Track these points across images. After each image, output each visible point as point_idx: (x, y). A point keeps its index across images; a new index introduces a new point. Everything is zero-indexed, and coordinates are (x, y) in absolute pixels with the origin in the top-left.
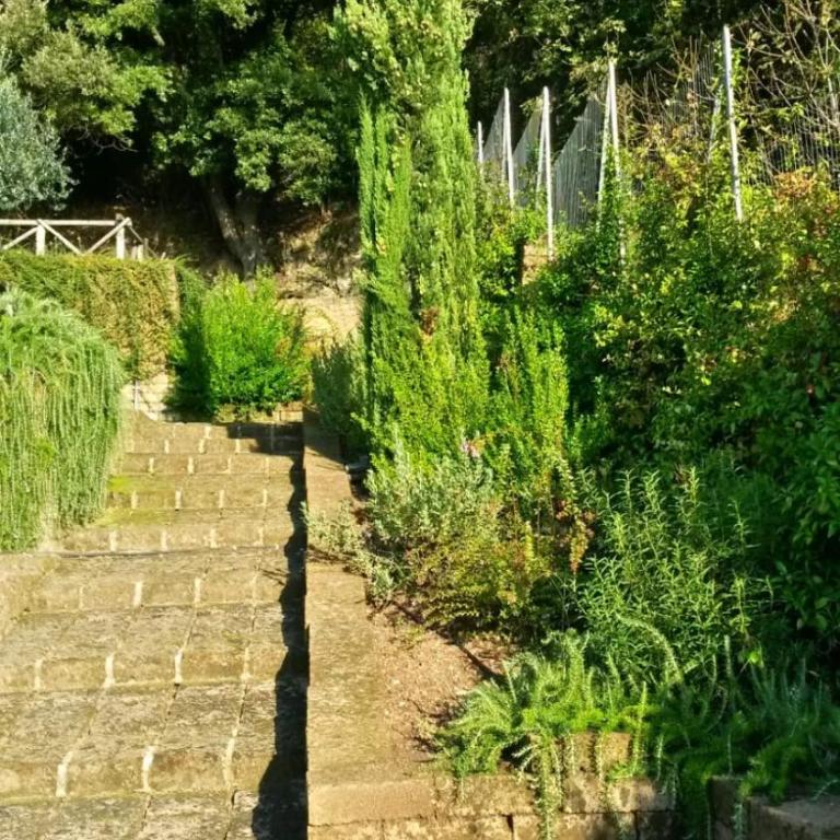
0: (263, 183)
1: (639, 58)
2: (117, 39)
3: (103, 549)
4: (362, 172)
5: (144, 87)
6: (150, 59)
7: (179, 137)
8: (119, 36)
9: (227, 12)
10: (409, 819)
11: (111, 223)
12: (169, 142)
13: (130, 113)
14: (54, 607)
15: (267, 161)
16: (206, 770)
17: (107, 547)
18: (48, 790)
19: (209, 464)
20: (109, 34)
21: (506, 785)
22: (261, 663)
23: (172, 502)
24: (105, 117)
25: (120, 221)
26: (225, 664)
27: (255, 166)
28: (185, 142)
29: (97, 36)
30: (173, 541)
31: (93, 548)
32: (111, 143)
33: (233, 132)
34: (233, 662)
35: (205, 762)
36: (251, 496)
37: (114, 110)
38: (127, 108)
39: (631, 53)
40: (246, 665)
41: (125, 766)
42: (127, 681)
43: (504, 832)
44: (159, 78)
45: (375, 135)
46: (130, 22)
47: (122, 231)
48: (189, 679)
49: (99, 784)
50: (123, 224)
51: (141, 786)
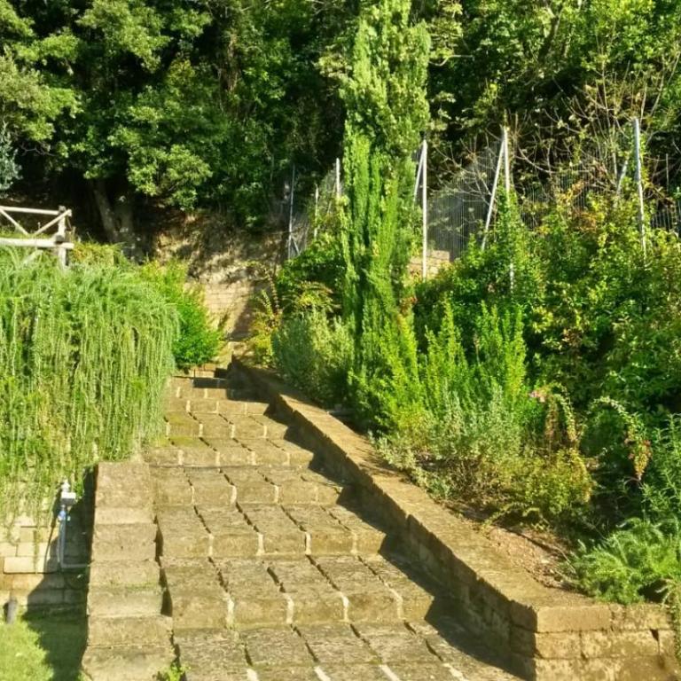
0: (151, 189)
1: (463, 122)
2: (42, 65)
3: (172, 463)
4: (359, 196)
5: (62, 106)
6: (65, 83)
7: (80, 147)
8: (45, 62)
9: (138, 54)
10: (596, 630)
11: (55, 213)
12: (70, 150)
13: (51, 125)
14: (173, 502)
15: (154, 172)
16: (385, 608)
17: (177, 461)
18: (281, 618)
19: (202, 405)
20: (37, 60)
21: (653, 610)
22: (365, 542)
23: (197, 433)
24: (32, 127)
25: (62, 212)
26: (340, 542)
27: (145, 175)
28: (85, 152)
29: (27, 60)
30: (224, 459)
31: (166, 462)
32: (33, 147)
33: (129, 147)
34: (347, 541)
35: (384, 602)
36: (255, 429)
37: (39, 121)
38: (49, 120)
39: (457, 119)
40: (355, 544)
41: (333, 603)
42: (273, 552)
43: (653, 640)
44: (72, 100)
45: (370, 170)
46: (56, 54)
47: (64, 220)
48: (316, 551)
49: (315, 615)
50: (64, 215)
51: (342, 618)
